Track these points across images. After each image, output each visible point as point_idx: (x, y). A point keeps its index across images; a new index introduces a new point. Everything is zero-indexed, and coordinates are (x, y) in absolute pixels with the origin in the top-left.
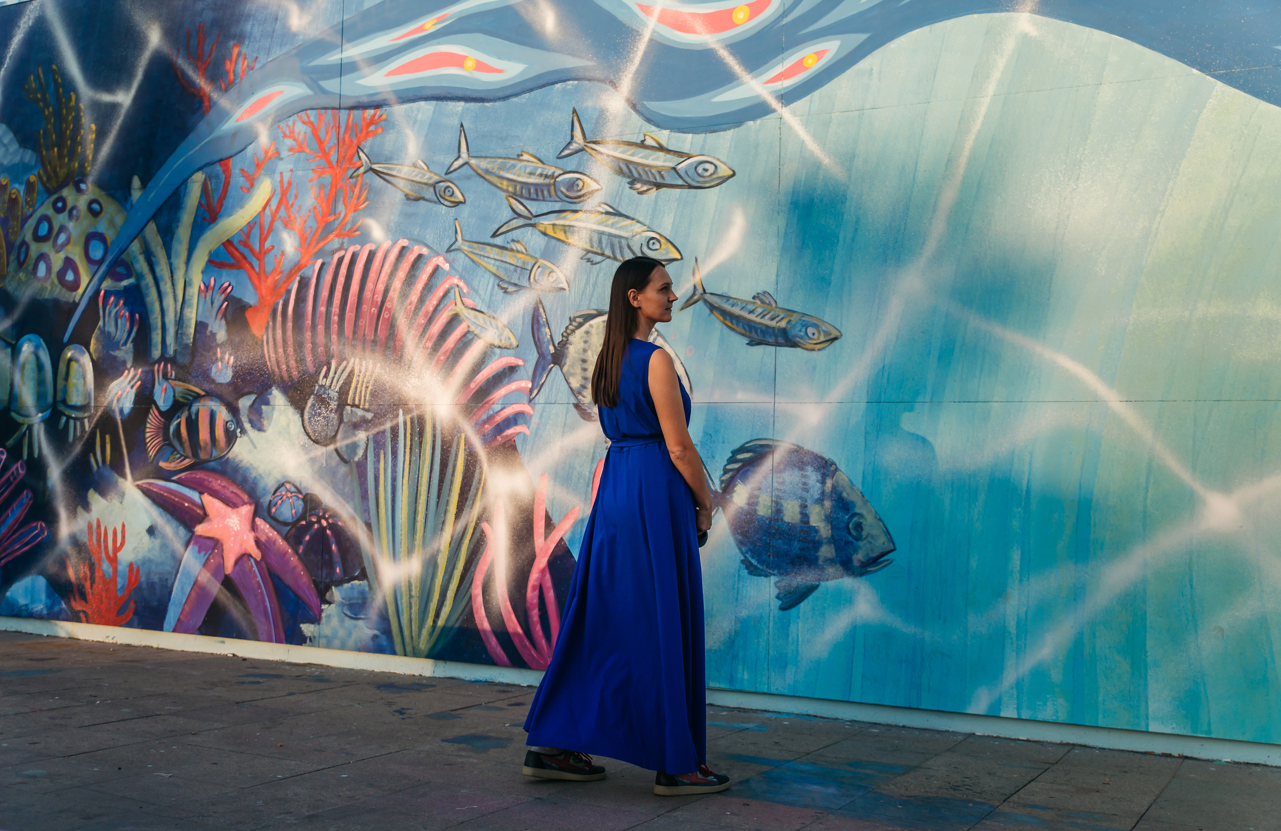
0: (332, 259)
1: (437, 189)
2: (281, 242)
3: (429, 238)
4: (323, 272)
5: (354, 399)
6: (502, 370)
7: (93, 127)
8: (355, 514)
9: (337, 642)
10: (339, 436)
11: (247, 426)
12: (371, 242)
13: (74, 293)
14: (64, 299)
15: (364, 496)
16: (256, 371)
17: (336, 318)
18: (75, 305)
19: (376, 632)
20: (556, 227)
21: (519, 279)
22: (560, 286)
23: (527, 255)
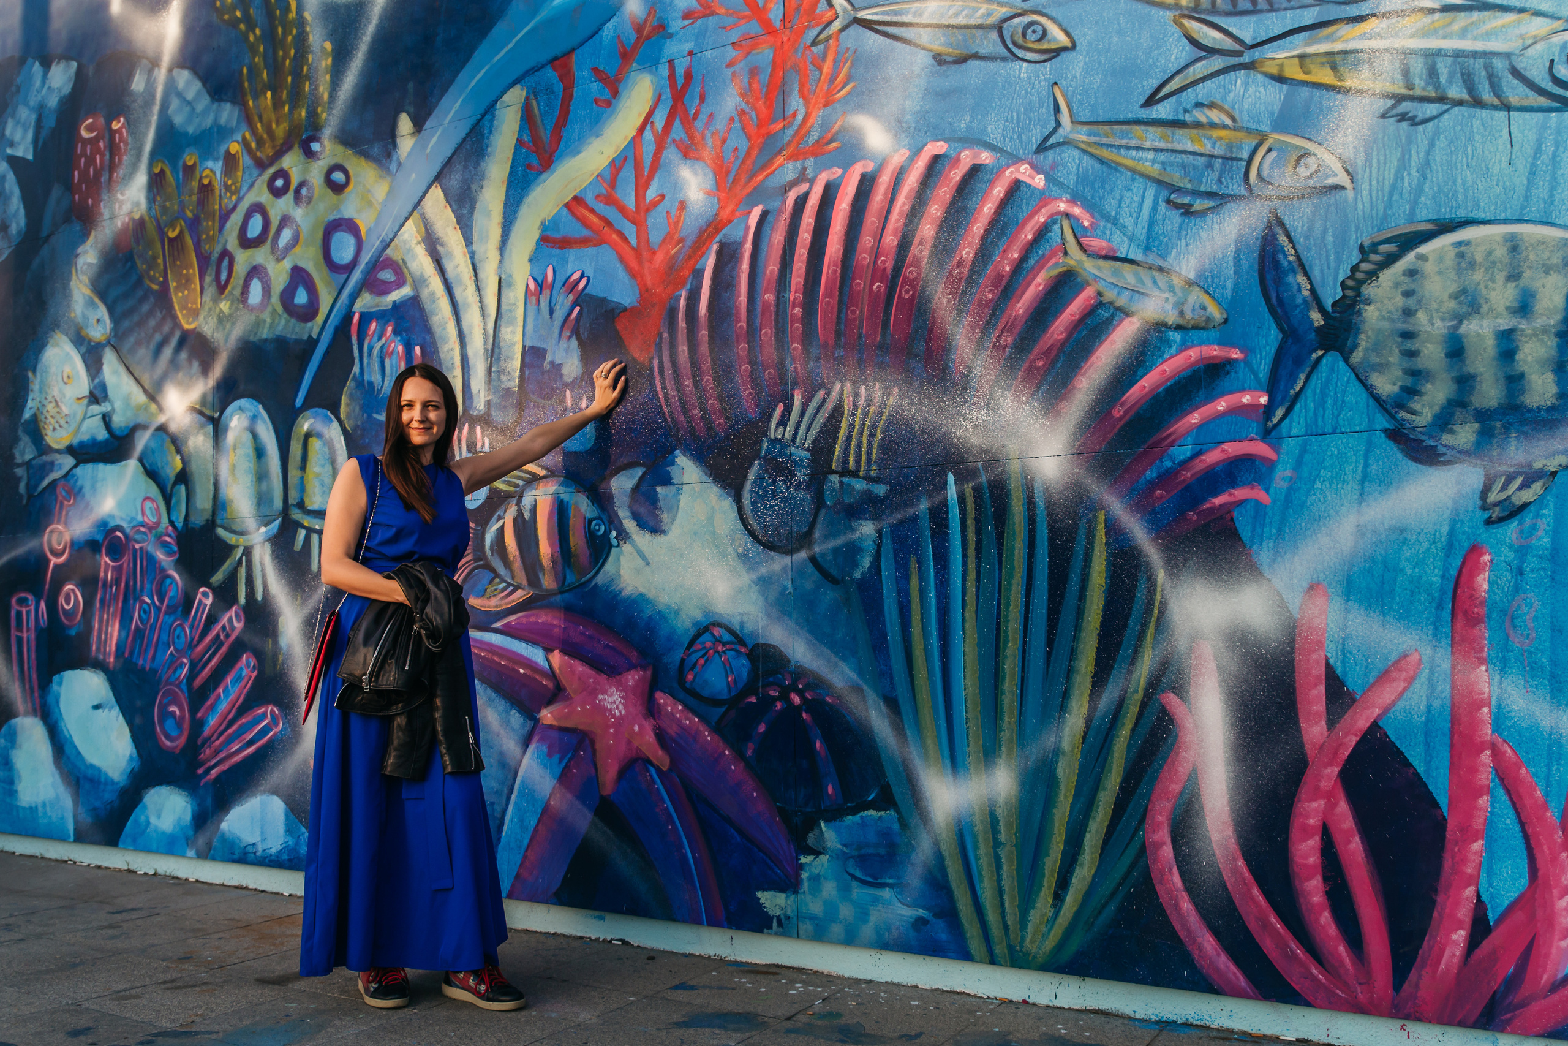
0: (784, 202)
1: (1005, 32)
2: (677, 185)
3: (995, 128)
4: (766, 229)
5: (845, 461)
6: (1188, 372)
7: (328, 46)
8: (860, 682)
9: (837, 929)
10: (817, 534)
11: (630, 525)
12: (863, 158)
13: (309, 324)
14: (294, 337)
15: (879, 645)
16: (641, 424)
17: (797, 310)
18: (313, 343)
19: (922, 912)
20: (1308, 61)
21: (1220, 181)
22: (1330, 181)
23: (1235, 129)
